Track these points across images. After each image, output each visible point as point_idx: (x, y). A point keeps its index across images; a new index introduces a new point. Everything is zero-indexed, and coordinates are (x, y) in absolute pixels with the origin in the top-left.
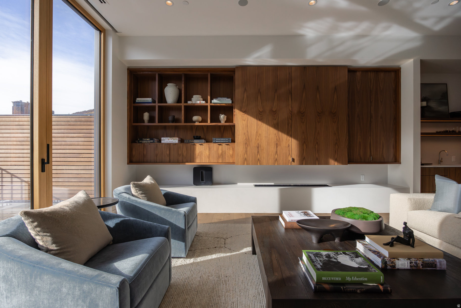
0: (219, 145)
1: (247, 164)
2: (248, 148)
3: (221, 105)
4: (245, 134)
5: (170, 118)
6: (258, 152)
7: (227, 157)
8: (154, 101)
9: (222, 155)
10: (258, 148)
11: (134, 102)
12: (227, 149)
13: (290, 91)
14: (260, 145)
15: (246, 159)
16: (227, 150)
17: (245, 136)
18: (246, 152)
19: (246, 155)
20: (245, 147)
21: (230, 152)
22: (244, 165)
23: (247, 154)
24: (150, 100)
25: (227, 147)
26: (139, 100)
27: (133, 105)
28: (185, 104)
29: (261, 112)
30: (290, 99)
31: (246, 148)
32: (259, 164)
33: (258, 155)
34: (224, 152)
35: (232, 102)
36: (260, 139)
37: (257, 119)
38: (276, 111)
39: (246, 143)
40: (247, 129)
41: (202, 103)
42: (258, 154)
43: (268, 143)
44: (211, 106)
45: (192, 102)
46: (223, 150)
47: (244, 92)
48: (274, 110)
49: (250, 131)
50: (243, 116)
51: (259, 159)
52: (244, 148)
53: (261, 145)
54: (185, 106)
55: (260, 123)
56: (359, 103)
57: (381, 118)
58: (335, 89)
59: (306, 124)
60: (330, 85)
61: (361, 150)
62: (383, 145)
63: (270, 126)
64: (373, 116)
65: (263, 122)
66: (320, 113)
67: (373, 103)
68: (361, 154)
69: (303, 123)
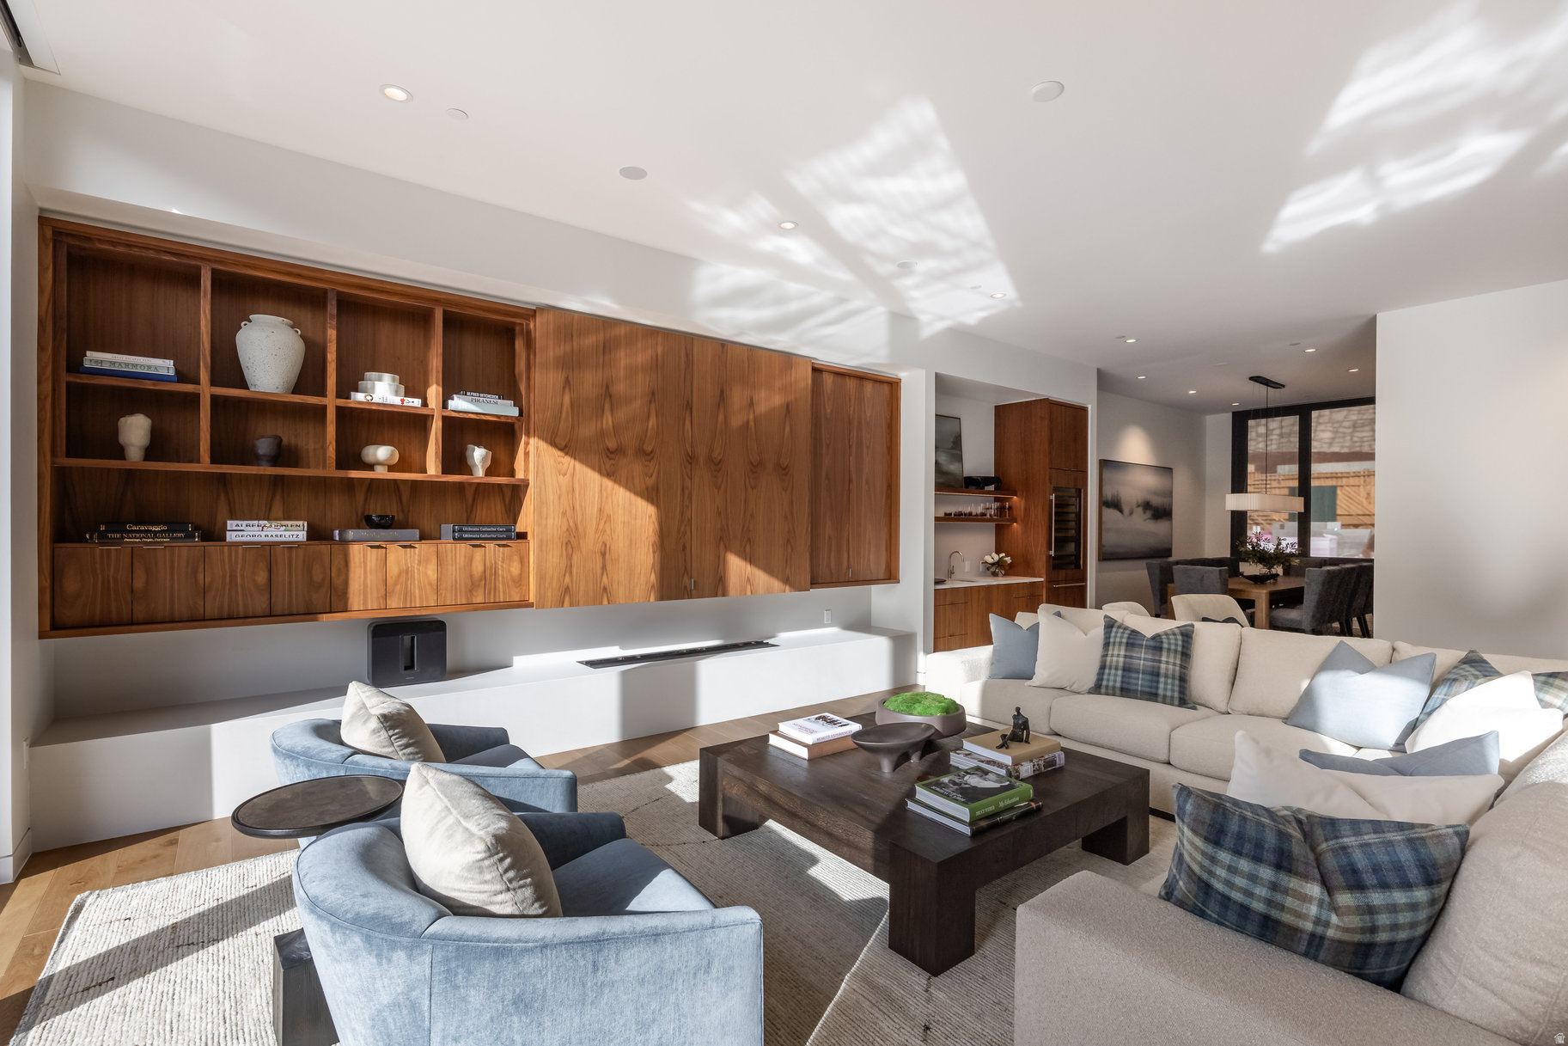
0: (474, 546)
1: (571, 605)
2: (575, 557)
3: (483, 417)
4: (564, 514)
5: (263, 448)
6: (604, 567)
7: (501, 586)
9: (487, 581)
10: (603, 554)
11: (75, 365)
12: (503, 559)
13: (688, 402)
14: (608, 546)
15: (567, 589)
16: (503, 562)
17: (565, 520)
18: (569, 568)
19: (567, 579)
20: (564, 553)
21: (513, 569)
22: (562, 606)
23: (571, 573)
24: (165, 366)
25: (503, 554)
26: (100, 359)
27: (65, 378)
28: (341, 402)
29: (612, 453)
30: (688, 423)
31: (569, 557)
32: (605, 602)
33: (605, 576)
34: (491, 567)
35: (521, 413)
36: (608, 531)
37: (600, 472)
38: (652, 452)
39: (569, 541)
40: (571, 502)
41: (411, 404)
42: (602, 574)
43: (631, 540)
44: (446, 417)
45: (369, 398)
46: (488, 564)
47: (564, 388)
48: (648, 448)
49: (581, 506)
50: (560, 459)
51: (605, 589)
52: (561, 555)
53: (612, 548)
54: (339, 409)
55: (608, 483)
56: (828, 446)
57: (867, 483)
58: (788, 408)
59: (726, 491)
60: (778, 400)
61: (833, 554)
62: (870, 543)
63: (636, 493)
64: (854, 476)
65: (617, 481)
66: (755, 464)
67: (854, 449)
68: (833, 563)
69: (719, 488)
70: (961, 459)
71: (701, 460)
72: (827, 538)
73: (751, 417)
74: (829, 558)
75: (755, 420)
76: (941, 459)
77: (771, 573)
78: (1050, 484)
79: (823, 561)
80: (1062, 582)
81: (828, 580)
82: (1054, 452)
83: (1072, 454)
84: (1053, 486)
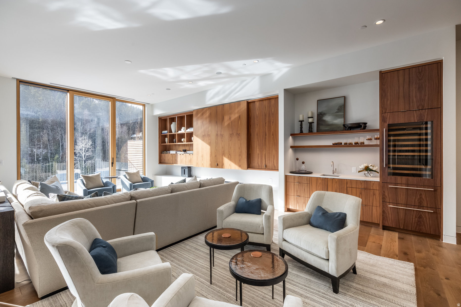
0: (189, 155)
3: (190, 132)
4: (197, 149)
5: (174, 140)
8: (168, 132)
9: (190, 161)
10: (202, 157)
11: (162, 133)
14: (203, 155)
15: (197, 164)
23: (198, 160)
24: (166, 132)
27: (160, 135)
28: (178, 133)
29: (204, 136)
31: (198, 157)
32: (203, 167)
35: (193, 130)
36: (203, 152)
37: (202, 140)
38: (210, 134)
39: (197, 154)
41: (184, 132)
42: (202, 161)
43: (206, 154)
44: (187, 133)
45: (181, 132)
46: (191, 158)
49: (199, 147)
51: (203, 164)
52: (196, 157)
56: (257, 125)
58: (240, 117)
59: (224, 142)
60: (237, 116)
62: (274, 156)
63: (207, 144)
64: (267, 133)
65: (204, 142)
66: (231, 134)
67: (267, 124)
68: (259, 163)
69: (223, 141)
70: (344, 116)
71: (219, 135)
72: (257, 154)
73: (230, 122)
74: (258, 160)
75: (231, 122)
76: (328, 119)
77: (235, 163)
78: (383, 123)
79: (256, 161)
80: (401, 184)
81: (258, 168)
82: (389, 102)
83: (415, 100)
84: (387, 123)
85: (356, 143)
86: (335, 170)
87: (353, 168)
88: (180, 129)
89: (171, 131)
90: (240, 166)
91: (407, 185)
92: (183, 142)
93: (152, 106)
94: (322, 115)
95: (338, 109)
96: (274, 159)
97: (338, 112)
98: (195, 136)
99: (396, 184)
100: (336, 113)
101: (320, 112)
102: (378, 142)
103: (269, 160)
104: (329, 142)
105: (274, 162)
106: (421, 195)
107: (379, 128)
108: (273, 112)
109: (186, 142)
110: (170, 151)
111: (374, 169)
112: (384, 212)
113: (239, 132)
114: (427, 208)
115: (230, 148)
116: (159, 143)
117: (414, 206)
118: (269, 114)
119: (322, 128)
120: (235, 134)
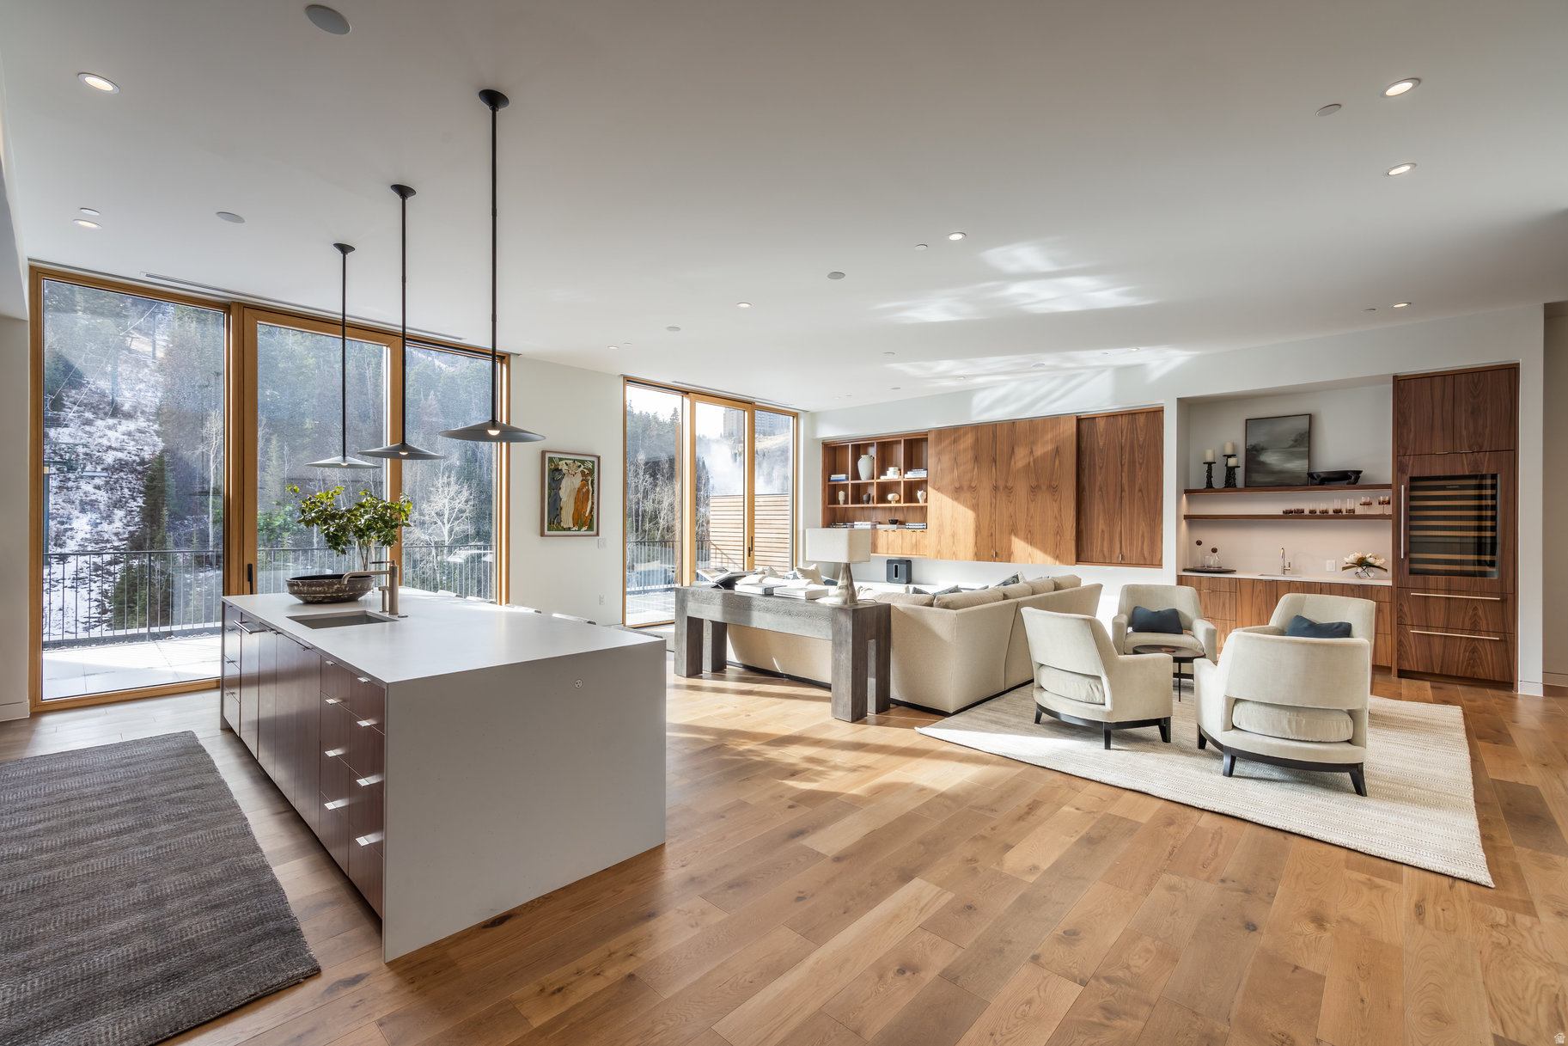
0: (912, 531)
1: (941, 559)
2: (943, 537)
3: (916, 479)
4: (938, 518)
5: (865, 497)
6: (954, 543)
7: (921, 549)
8: (847, 479)
9: (916, 546)
10: (953, 537)
11: (829, 480)
12: (922, 536)
13: (994, 457)
14: (955, 533)
15: (939, 551)
16: (922, 538)
17: (939, 520)
18: (941, 542)
19: (938, 546)
20: (939, 535)
21: (925, 541)
22: (937, 559)
23: (941, 544)
24: (843, 476)
25: (921, 534)
26: (834, 477)
27: (828, 484)
28: (879, 481)
29: (958, 490)
30: (994, 469)
31: (940, 537)
32: (954, 558)
33: (953, 546)
34: (919, 540)
35: (927, 476)
36: (955, 525)
37: (952, 498)
38: (976, 487)
39: (940, 530)
40: (940, 512)
41: (896, 478)
43: (965, 530)
44: (904, 482)
45: (886, 477)
46: (918, 538)
48: (974, 485)
49: (946, 516)
50: (938, 494)
51: (954, 552)
52: (937, 536)
53: (957, 534)
54: (878, 483)
55: (956, 503)
56: (1101, 468)
57: (1140, 490)
58: (1057, 451)
59: (1015, 505)
60: (1049, 447)
61: (1105, 544)
62: (1143, 536)
63: (968, 507)
64: (1126, 488)
65: (959, 502)
66: (1034, 487)
67: (1126, 469)
68: (1105, 550)
69: (1011, 502)
70: (1309, 455)
71: (1001, 488)
72: (1100, 531)
73: (1032, 459)
74: (1102, 545)
75: (1034, 461)
76: (1271, 459)
77: (1045, 551)
78: (1399, 474)
79: (1097, 548)
80: (1437, 590)
81: (1101, 560)
82: (1412, 436)
83: (1464, 433)
84: (1409, 475)
85: (1337, 512)
86: (1287, 565)
87: (1328, 561)
88: (883, 471)
89: (856, 475)
90: (1057, 557)
91: (1449, 591)
92: (890, 502)
93: (813, 417)
94: (1256, 450)
95: (1296, 441)
96: (1143, 543)
97: (1295, 446)
98: (934, 491)
99: (1426, 590)
100: (1290, 447)
101: (1253, 444)
102: (1388, 510)
103: (1131, 544)
104: (1276, 509)
105: (1142, 549)
106: (1475, 609)
107: (1391, 483)
108: (1141, 443)
109: (904, 502)
110: (856, 523)
111: (1377, 564)
112: (1400, 643)
113: (1054, 484)
114: (1488, 633)
115: (1032, 517)
116: (824, 503)
117: (1463, 630)
118: (1132, 447)
119: (1258, 478)
120: (1044, 487)
